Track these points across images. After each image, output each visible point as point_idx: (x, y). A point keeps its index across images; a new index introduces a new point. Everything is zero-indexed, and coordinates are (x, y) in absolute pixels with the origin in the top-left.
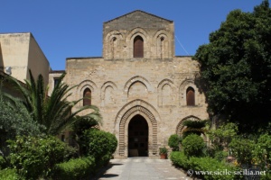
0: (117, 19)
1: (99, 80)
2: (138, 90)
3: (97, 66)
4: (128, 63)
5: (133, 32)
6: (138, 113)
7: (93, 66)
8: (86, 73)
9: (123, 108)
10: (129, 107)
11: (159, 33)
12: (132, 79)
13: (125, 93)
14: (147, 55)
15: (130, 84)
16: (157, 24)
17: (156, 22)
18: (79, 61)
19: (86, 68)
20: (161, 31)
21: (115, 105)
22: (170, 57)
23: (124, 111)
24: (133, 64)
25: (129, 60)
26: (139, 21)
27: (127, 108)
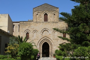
0: (38, 7)
1: (32, 29)
2: (46, 33)
3: (31, 24)
4: (42, 23)
5: (44, 12)
6: (46, 41)
7: (29, 24)
8: (27, 27)
10: (43, 39)
11: (53, 12)
12: (43, 29)
13: (41, 34)
14: (49, 21)
15: (43, 31)
16: (53, 9)
17: (52, 8)
18: (24, 22)
19: (27, 25)
20: (54, 12)
21: (37, 39)
22: (57, 21)
23: (41, 41)
24: (44, 24)
25: (42, 22)
26: (46, 8)
27: (42, 40)
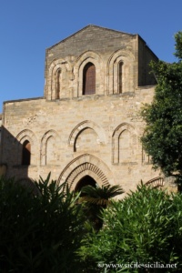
0: (63, 41)
1: (39, 129)
2: (89, 141)
3: (38, 110)
5: (82, 59)
7: (33, 110)
8: (25, 120)
9: (67, 167)
10: (75, 164)
11: (116, 55)
12: (79, 125)
13: (69, 146)
14: (100, 90)
15: (77, 132)
16: (114, 43)
17: (112, 40)
18: (18, 104)
19: (25, 114)
20: (120, 52)
21: (57, 163)
22: (132, 90)
23: (69, 171)
24: (82, 103)
25: (77, 99)
26: (91, 41)
27: (72, 167)
